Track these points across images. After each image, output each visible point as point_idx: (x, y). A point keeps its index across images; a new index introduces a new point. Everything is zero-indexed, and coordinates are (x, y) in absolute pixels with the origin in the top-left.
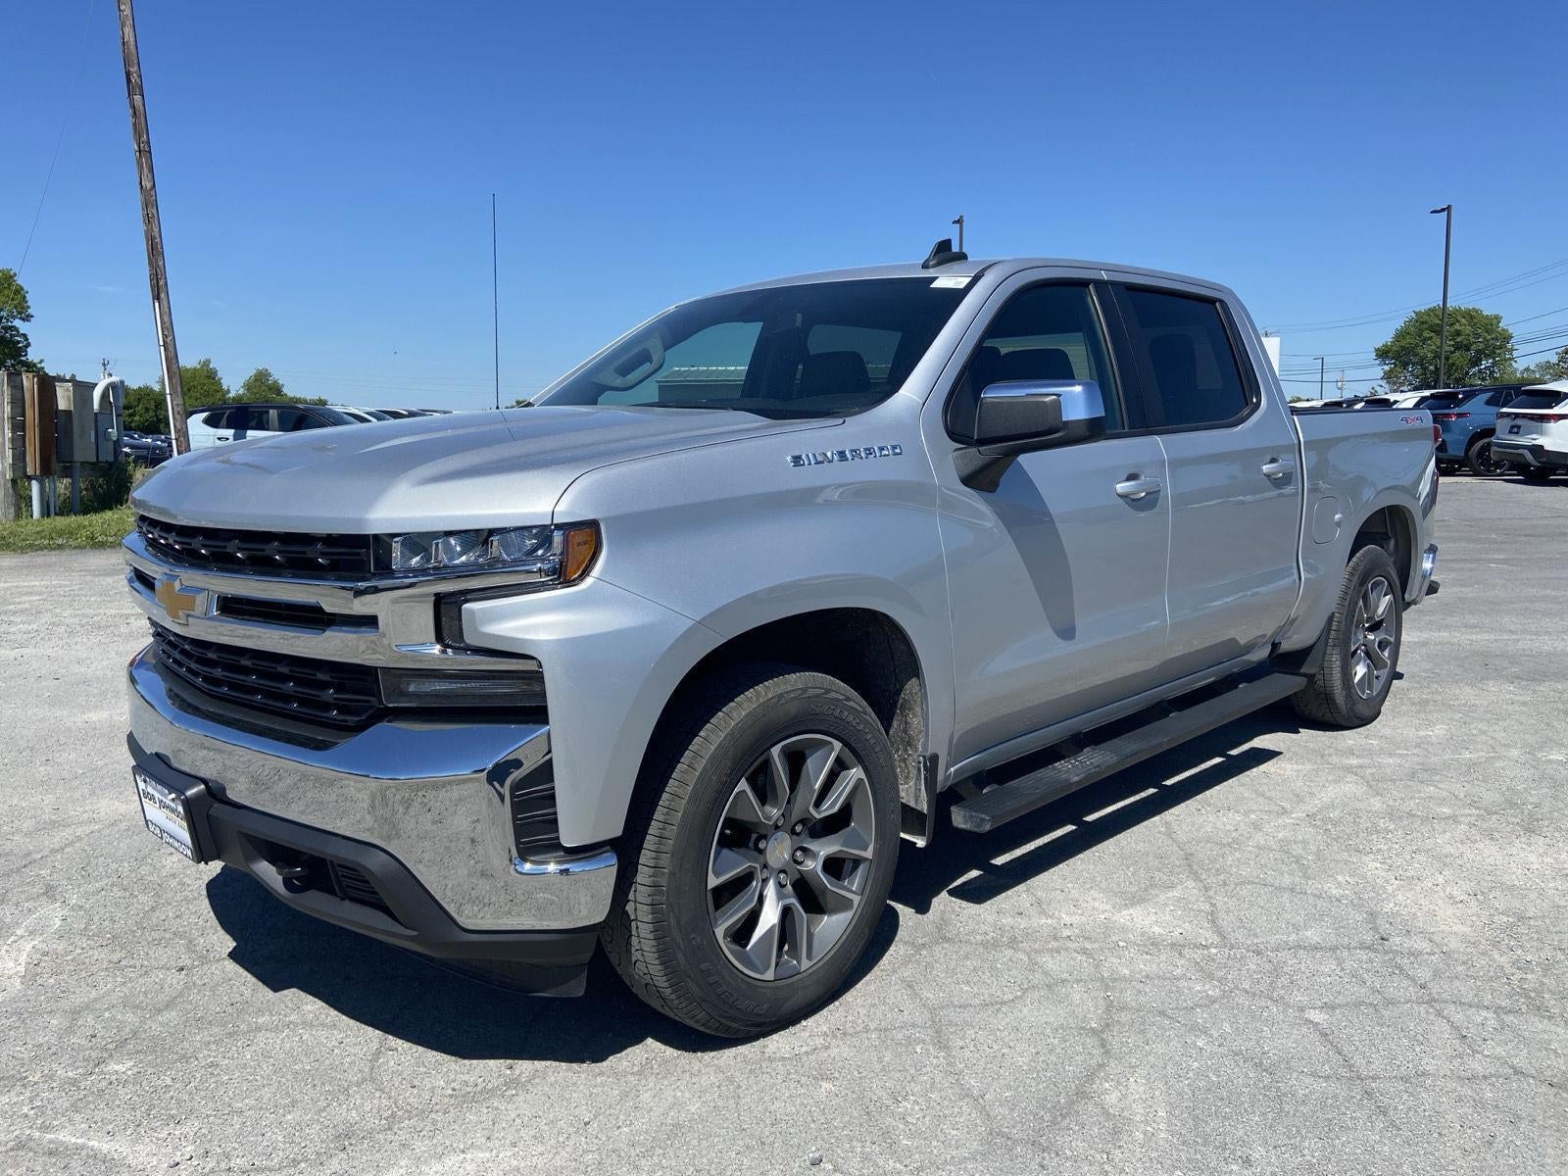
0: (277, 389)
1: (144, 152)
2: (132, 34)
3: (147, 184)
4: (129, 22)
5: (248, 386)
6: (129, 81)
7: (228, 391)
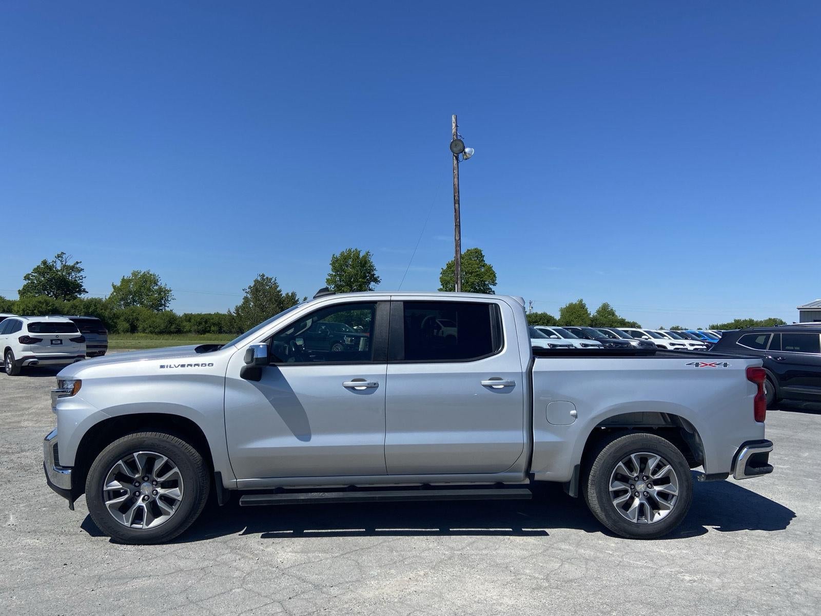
0: (612, 313)
1: (458, 226)
2: (457, 181)
3: (457, 238)
4: (456, 176)
5: (598, 312)
6: (454, 199)
7: (590, 314)
